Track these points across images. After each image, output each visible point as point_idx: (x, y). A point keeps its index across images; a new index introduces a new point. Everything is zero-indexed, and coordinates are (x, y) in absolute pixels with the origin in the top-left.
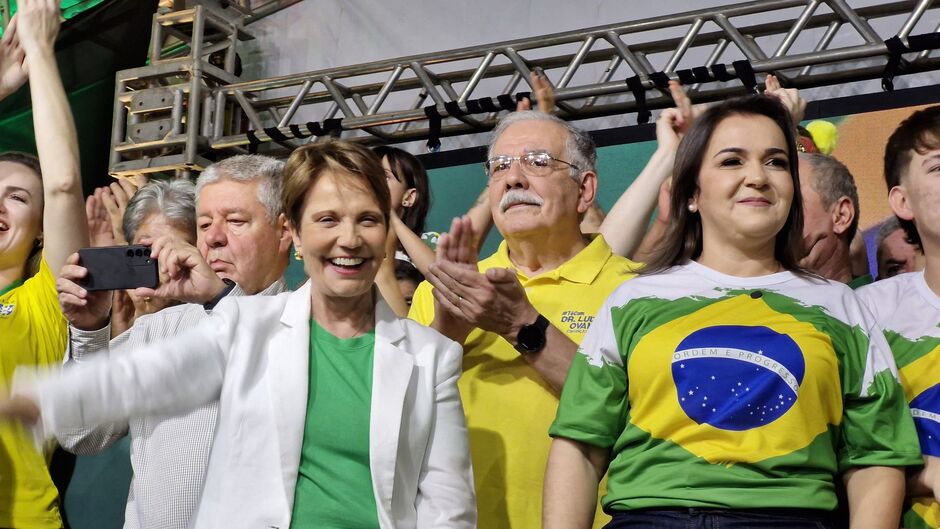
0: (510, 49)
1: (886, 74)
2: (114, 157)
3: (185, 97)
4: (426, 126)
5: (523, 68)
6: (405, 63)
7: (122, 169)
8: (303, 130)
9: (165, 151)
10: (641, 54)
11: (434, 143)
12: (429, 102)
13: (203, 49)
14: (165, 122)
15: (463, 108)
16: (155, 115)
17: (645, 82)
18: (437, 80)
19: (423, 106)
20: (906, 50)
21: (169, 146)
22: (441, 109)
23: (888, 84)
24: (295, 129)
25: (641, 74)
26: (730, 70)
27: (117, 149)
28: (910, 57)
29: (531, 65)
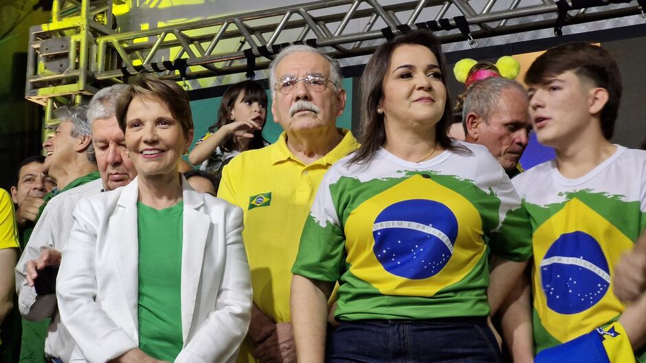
0: (302, 10)
1: (557, 25)
2: (28, 86)
3: (78, 44)
4: (244, 62)
5: (311, 22)
6: (230, 20)
7: (35, 94)
8: (161, 66)
9: (64, 81)
10: (391, 12)
11: (251, 74)
12: (247, 46)
13: (89, 11)
14: (63, 61)
15: (270, 50)
16: (57, 57)
17: (394, 31)
18: (252, 31)
19: (243, 49)
20: (571, 9)
21: (67, 79)
22: (255, 51)
23: (558, 32)
24: (154, 66)
25: (392, 26)
26: (452, 22)
27: (30, 80)
28: (573, 13)
29: (316, 20)
